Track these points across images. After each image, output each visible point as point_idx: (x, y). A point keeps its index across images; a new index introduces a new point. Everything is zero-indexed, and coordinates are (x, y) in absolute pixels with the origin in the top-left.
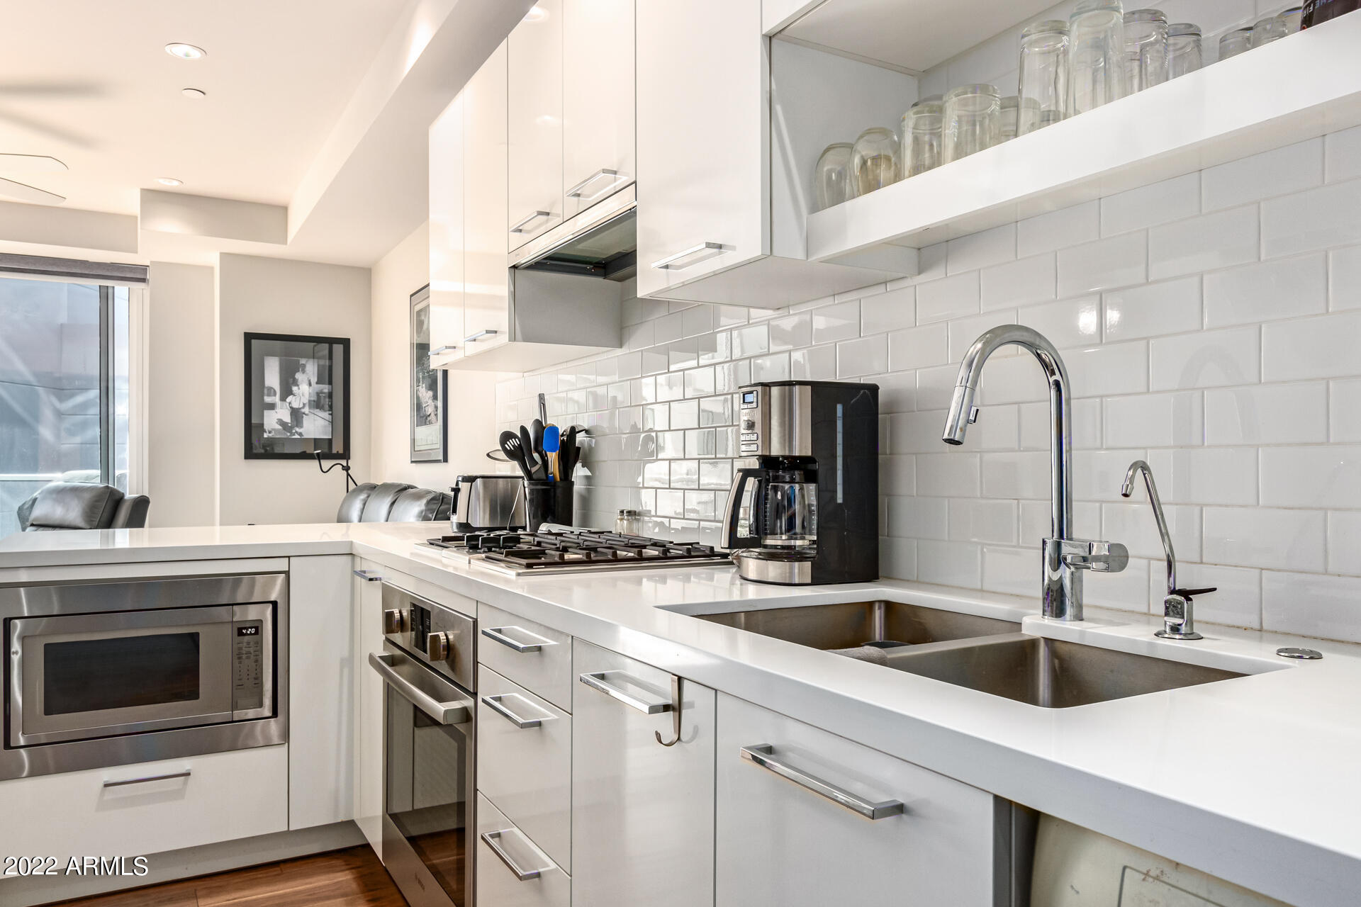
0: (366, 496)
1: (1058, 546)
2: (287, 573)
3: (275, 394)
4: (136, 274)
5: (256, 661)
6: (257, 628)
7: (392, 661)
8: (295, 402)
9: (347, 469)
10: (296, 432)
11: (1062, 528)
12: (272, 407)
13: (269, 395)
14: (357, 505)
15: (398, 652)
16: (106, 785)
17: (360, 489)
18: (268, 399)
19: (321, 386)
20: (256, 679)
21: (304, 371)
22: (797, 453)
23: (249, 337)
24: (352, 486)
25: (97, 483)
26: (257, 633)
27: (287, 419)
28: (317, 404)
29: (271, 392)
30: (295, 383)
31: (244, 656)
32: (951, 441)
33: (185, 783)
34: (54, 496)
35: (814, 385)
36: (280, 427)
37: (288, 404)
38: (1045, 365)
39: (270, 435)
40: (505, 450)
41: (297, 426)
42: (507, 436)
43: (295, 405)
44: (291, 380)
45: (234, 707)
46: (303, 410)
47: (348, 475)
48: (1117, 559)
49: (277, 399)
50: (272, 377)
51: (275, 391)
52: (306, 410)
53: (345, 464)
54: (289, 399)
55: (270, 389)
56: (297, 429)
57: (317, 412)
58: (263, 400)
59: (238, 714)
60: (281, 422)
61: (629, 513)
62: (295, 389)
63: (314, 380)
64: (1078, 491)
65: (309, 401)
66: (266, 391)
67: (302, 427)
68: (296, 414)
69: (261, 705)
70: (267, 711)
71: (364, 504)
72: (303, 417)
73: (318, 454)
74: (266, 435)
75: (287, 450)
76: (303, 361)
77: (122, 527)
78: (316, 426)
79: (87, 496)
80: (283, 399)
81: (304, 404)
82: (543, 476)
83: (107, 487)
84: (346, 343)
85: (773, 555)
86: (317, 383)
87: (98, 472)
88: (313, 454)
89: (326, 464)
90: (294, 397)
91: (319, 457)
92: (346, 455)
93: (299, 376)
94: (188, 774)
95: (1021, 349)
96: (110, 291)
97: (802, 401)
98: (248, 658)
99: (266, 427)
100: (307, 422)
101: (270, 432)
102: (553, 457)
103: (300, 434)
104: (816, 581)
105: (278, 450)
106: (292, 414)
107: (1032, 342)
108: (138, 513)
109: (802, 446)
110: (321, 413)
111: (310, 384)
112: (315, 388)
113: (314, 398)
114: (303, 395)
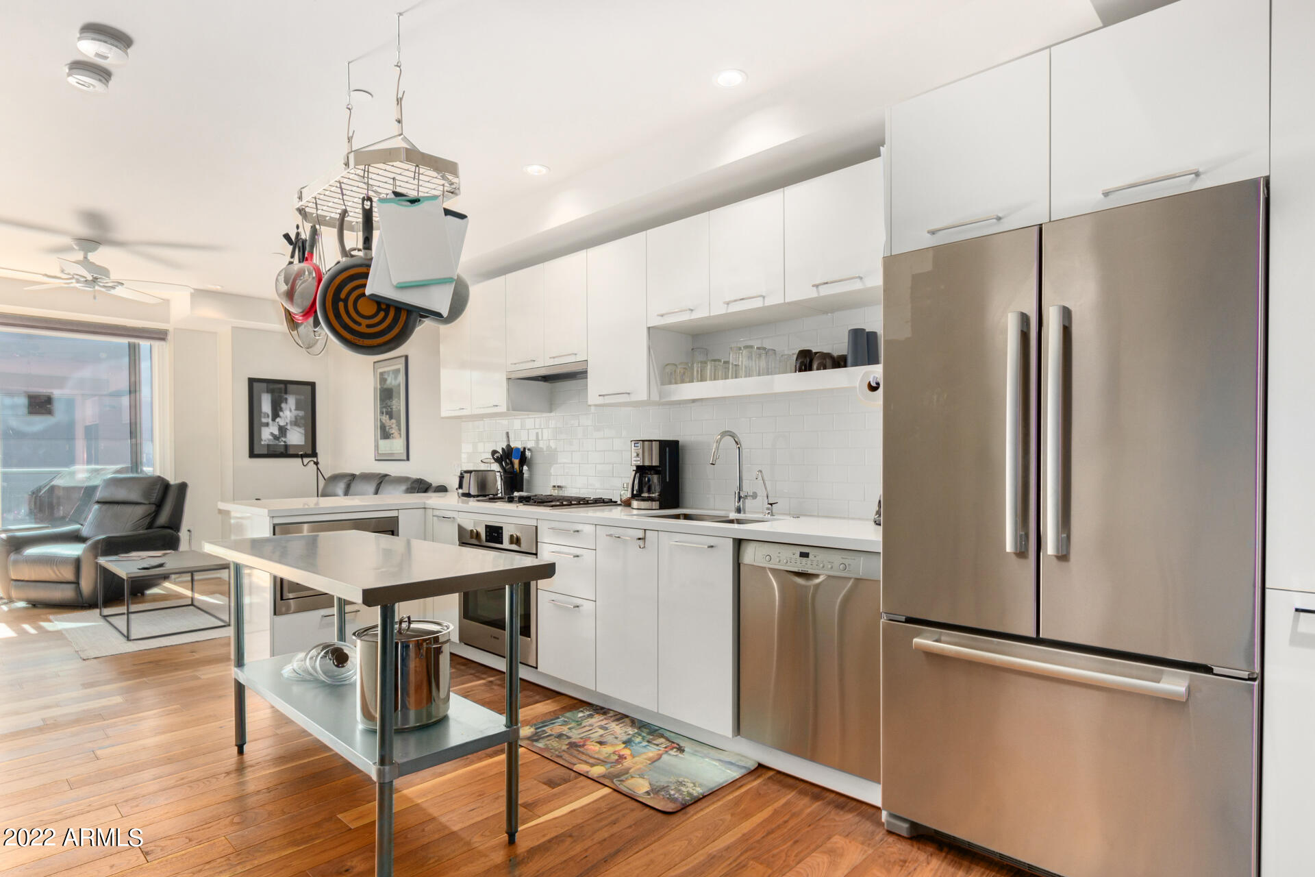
0: (349, 480)
1: (739, 493)
4: (159, 335)
8: (280, 421)
9: (316, 463)
10: (282, 441)
11: (740, 488)
12: (267, 425)
13: (265, 417)
14: (341, 486)
16: (323, 617)
18: (264, 420)
21: (286, 403)
22: (654, 464)
23: (251, 381)
24: (319, 474)
27: (276, 432)
28: (296, 423)
29: (266, 415)
30: (281, 410)
32: (712, 464)
33: (356, 615)
34: (117, 483)
35: (659, 441)
37: (276, 424)
38: (736, 442)
39: (265, 442)
40: (494, 458)
41: (283, 437)
42: (494, 452)
43: (282, 424)
44: (278, 408)
46: (287, 427)
47: (318, 469)
48: (755, 496)
49: (270, 420)
50: (266, 406)
51: (268, 415)
52: (289, 427)
53: (315, 461)
54: (278, 420)
55: (265, 413)
56: (283, 439)
57: (296, 428)
58: (261, 420)
60: (272, 434)
61: (558, 487)
62: (281, 414)
63: (293, 407)
64: (744, 477)
65: (291, 421)
66: (263, 415)
67: (285, 438)
68: (283, 430)
71: (348, 486)
72: (286, 431)
73: (301, 455)
74: (263, 443)
76: (286, 397)
80: (274, 420)
81: (287, 423)
82: (511, 470)
83: (157, 476)
84: (313, 385)
85: (644, 500)
88: (297, 455)
89: (306, 460)
90: (281, 419)
91: (301, 457)
92: (314, 454)
93: (283, 405)
95: (730, 437)
96: (137, 345)
97: (656, 446)
99: (263, 438)
100: (288, 434)
102: (516, 462)
103: (285, 442)
104: (661, 508)
106: (279, 429)
107: (733, 435)
109: (655, 463)
110: (298, 429)
111: (291, 411)
112: (295, 413)
113: (293, 419)
114: (286, 417)
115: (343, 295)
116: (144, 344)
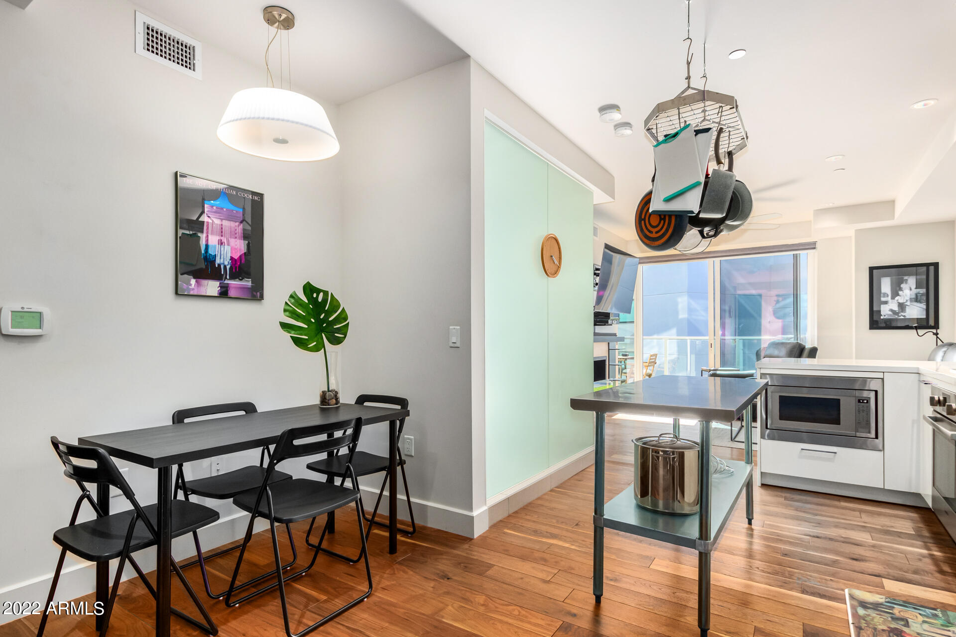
0: (946, 349)
2: (883, 379)
3: (888, 296)
4: (812, 246)
5: (867, 414)
6: (867, 401)
7: (936, 419)
8: (900, 299)
9: (936, 334)
10: (902, 315)
12: (886, 303)
13: (884, 297)
14: (940, 354)
15: (939, 416)
16: (802, 449)
17: (944, 345)
18: (883, 299)
19: (918, 290)
20: (867, 421)
23: (872, 269)
24: (940, 343)
25: (792, 341)
26: (867, 402)
27: (896, 308)
28: (917, 299)
29: (886, 295)
30: (901, 289)
31: (861, 411)
33: (835, 456)
34: (774, 346)
36: (891, 313)
37: (896, 301)
39: (885, 317)
41: (902, 312)
43: (901, 301)
44: (898, 288)
45: (857, 431)
46: (906, 304)
47: (937, 337)
49: (889, 299)
52: (908, 303)
53: (935, 331)
54: (897, 298)
55: (885, 294)
56: (902, 314)
57: (916, 304)
58: (880, 299)
59: (858, 434)
60: (891, 310)
62: (900, 293)
63: (914, 286)
65: (910, 298)
66: (882, 295)
67: (905, 312)
68: (902, 306)
69: (869, 432)
70: (873, 435)
71: (945, 354)
72: (906, 307)
73: (915, 327)
74: (882, 317)
75: (899, 325)
76: (906, 278)
77: (806, 358)
78: (916, 311)
79: (789, 346)
80: (893, 298)
81: (907, 300)
83: (798, 343)
84: (936, 265)
86: (916, 288)
87: (793, 336)
88: (912, 326)
89: (921, 332)
90: (900, 297)
91: (916, 328)
92: (936, 326)
93: (903, 286)
94: (836, 453)
96: (798, 255)
98: (863, 412)
99: (882, 313)
100: (908, 309)
101: (885, 316)
103: (904, 316)
105: (894, 324)
106: (899, 306)
108: (813, 353)
110: (919, 305)
111: (911, 289)
112: (915, 291)
113: (914, 296)
114: (906, 295)
115: (643, 217)
116: (802, 253)
